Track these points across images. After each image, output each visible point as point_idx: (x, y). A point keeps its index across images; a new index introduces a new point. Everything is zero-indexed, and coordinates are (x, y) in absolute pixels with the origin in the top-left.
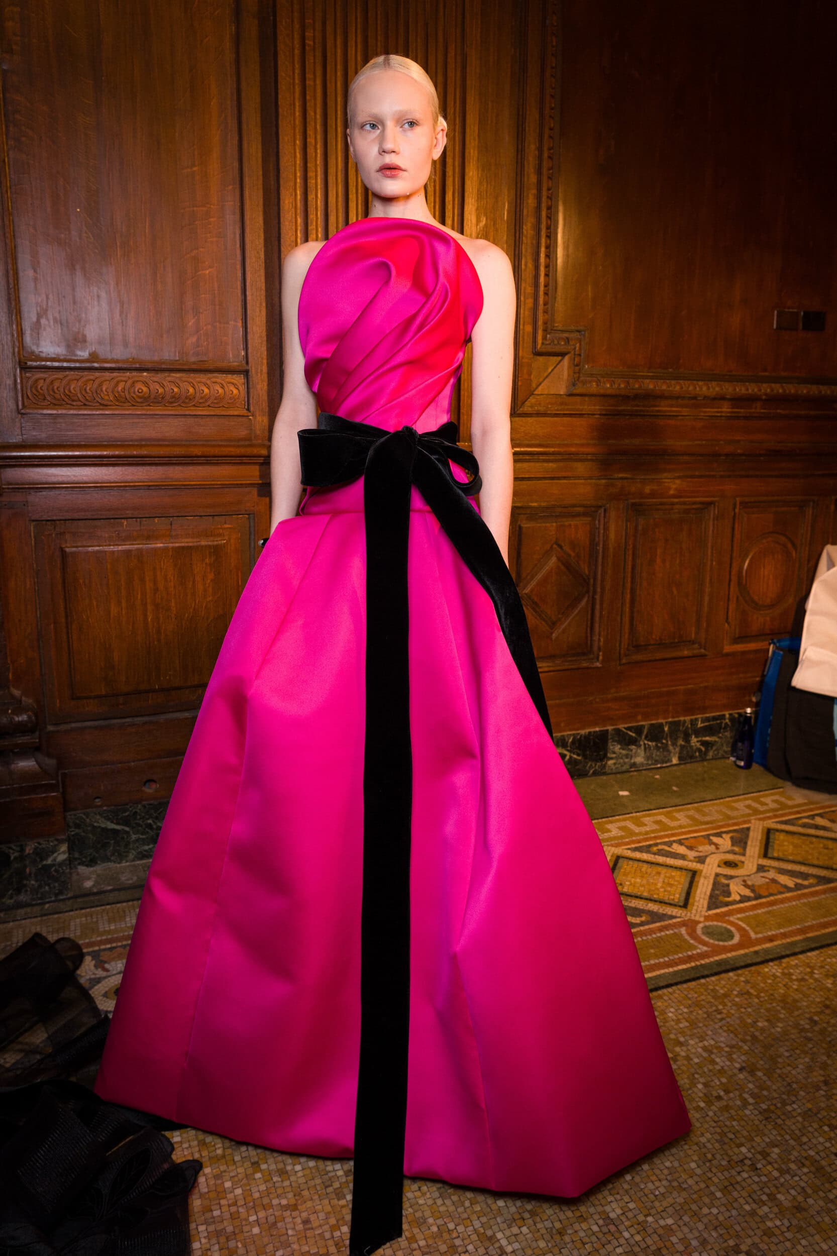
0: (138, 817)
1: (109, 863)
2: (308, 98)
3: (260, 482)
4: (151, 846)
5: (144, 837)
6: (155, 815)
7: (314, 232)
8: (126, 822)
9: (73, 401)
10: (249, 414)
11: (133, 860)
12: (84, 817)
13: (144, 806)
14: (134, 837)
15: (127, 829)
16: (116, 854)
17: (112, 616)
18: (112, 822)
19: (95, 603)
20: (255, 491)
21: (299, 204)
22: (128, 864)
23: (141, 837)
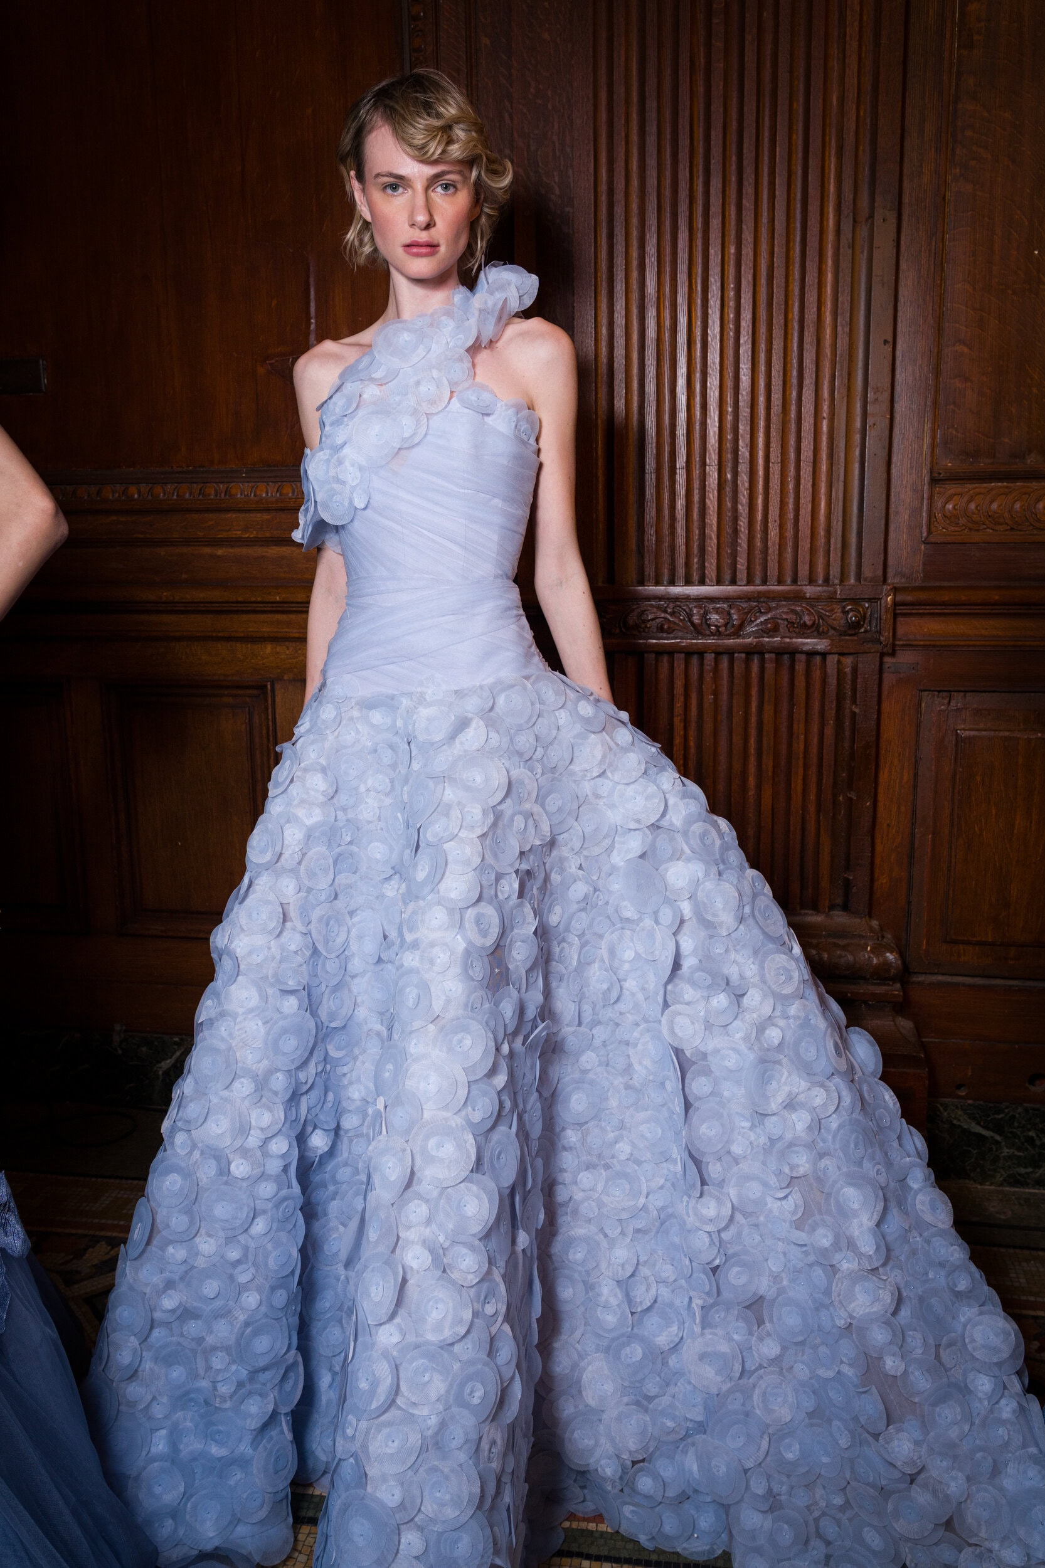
0: (1016, 1124)
1: (967, 1181)
4: (1029, 1170)
5: (1021, 1154)
6: (1041, 1126)
8: (998, 1128)
9: (997, 524)
11: (1001, 1185)
12: (941, 1109)
13: (1026, 1110)
14: (1006, 1151)
15: (998, 1138)
16: (979, 1170)
17: (1015, 831)
18: (978, 1124)
19: (994, 812)
22: (992, 1187)
23: (1016, 1153)
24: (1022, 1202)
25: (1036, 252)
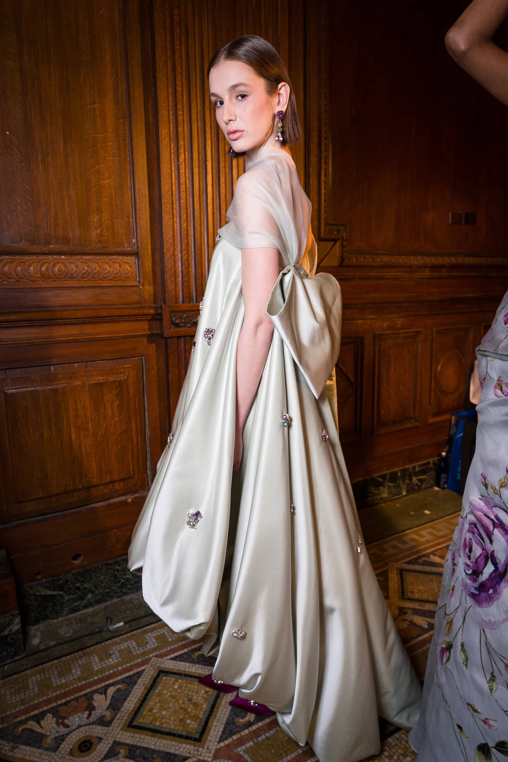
0: (69, 583)
1: (49, 620)
2: (176, 58)
3: (149, 333)
4: (80, 602)
5: (74, 596)
6: (82, 579)
7: (183, 154)
8: (61, 588)
9: (9, 278)
10: (140, 285)
11: (67, 615)
12: (29, 589)
13: (73, 574)
14: (66, 598)
15: (61, 593)
16: (54, 613)
17: (45, 438)
18: (50, 590)
19: (31, 430)
20: (145, 339)
21: (172, 134)
22: (63, 618)
23: (72, 597)
24: (78, 621)
25: (8, 133)
